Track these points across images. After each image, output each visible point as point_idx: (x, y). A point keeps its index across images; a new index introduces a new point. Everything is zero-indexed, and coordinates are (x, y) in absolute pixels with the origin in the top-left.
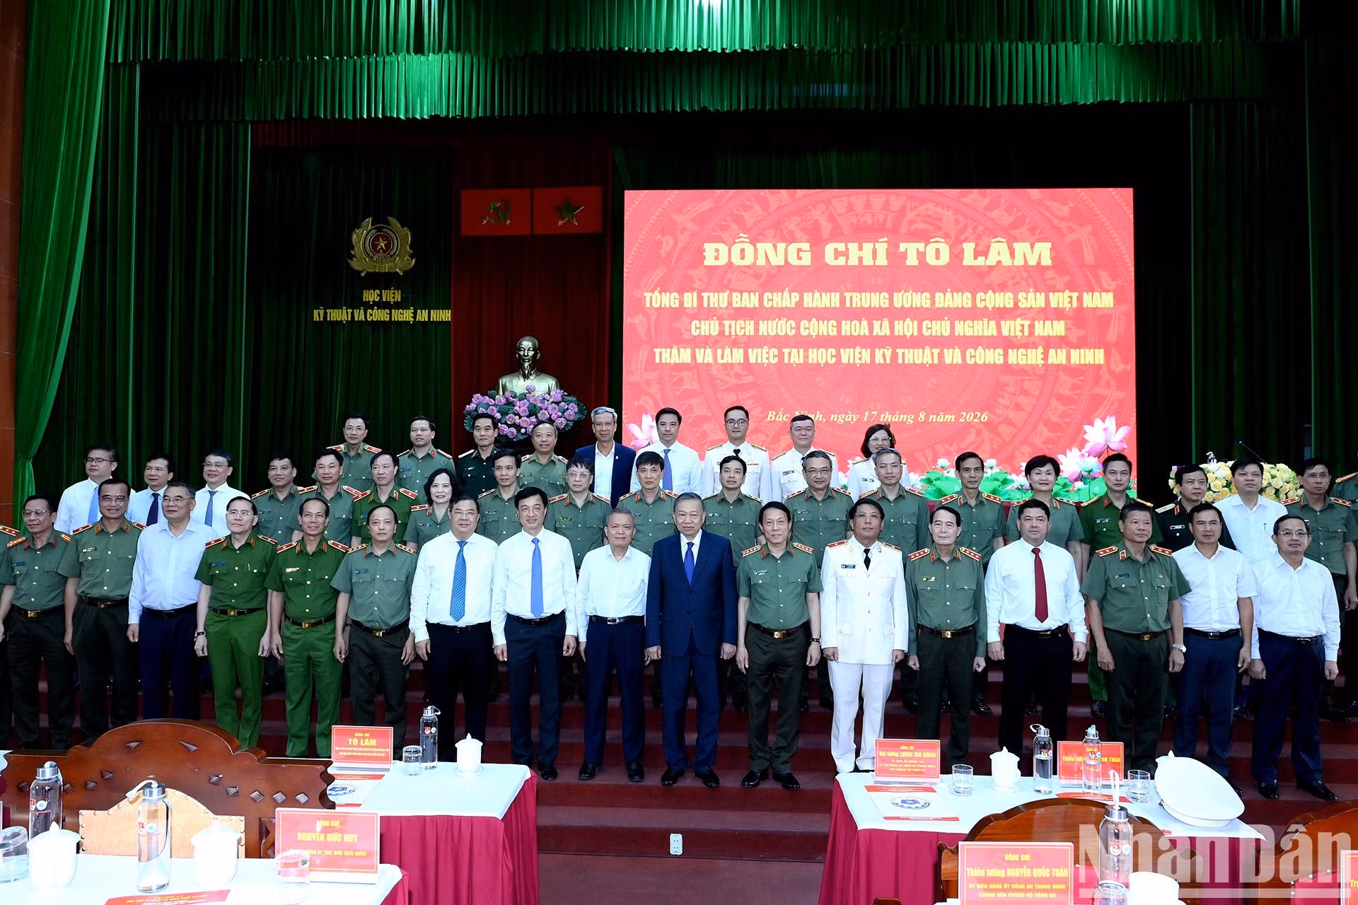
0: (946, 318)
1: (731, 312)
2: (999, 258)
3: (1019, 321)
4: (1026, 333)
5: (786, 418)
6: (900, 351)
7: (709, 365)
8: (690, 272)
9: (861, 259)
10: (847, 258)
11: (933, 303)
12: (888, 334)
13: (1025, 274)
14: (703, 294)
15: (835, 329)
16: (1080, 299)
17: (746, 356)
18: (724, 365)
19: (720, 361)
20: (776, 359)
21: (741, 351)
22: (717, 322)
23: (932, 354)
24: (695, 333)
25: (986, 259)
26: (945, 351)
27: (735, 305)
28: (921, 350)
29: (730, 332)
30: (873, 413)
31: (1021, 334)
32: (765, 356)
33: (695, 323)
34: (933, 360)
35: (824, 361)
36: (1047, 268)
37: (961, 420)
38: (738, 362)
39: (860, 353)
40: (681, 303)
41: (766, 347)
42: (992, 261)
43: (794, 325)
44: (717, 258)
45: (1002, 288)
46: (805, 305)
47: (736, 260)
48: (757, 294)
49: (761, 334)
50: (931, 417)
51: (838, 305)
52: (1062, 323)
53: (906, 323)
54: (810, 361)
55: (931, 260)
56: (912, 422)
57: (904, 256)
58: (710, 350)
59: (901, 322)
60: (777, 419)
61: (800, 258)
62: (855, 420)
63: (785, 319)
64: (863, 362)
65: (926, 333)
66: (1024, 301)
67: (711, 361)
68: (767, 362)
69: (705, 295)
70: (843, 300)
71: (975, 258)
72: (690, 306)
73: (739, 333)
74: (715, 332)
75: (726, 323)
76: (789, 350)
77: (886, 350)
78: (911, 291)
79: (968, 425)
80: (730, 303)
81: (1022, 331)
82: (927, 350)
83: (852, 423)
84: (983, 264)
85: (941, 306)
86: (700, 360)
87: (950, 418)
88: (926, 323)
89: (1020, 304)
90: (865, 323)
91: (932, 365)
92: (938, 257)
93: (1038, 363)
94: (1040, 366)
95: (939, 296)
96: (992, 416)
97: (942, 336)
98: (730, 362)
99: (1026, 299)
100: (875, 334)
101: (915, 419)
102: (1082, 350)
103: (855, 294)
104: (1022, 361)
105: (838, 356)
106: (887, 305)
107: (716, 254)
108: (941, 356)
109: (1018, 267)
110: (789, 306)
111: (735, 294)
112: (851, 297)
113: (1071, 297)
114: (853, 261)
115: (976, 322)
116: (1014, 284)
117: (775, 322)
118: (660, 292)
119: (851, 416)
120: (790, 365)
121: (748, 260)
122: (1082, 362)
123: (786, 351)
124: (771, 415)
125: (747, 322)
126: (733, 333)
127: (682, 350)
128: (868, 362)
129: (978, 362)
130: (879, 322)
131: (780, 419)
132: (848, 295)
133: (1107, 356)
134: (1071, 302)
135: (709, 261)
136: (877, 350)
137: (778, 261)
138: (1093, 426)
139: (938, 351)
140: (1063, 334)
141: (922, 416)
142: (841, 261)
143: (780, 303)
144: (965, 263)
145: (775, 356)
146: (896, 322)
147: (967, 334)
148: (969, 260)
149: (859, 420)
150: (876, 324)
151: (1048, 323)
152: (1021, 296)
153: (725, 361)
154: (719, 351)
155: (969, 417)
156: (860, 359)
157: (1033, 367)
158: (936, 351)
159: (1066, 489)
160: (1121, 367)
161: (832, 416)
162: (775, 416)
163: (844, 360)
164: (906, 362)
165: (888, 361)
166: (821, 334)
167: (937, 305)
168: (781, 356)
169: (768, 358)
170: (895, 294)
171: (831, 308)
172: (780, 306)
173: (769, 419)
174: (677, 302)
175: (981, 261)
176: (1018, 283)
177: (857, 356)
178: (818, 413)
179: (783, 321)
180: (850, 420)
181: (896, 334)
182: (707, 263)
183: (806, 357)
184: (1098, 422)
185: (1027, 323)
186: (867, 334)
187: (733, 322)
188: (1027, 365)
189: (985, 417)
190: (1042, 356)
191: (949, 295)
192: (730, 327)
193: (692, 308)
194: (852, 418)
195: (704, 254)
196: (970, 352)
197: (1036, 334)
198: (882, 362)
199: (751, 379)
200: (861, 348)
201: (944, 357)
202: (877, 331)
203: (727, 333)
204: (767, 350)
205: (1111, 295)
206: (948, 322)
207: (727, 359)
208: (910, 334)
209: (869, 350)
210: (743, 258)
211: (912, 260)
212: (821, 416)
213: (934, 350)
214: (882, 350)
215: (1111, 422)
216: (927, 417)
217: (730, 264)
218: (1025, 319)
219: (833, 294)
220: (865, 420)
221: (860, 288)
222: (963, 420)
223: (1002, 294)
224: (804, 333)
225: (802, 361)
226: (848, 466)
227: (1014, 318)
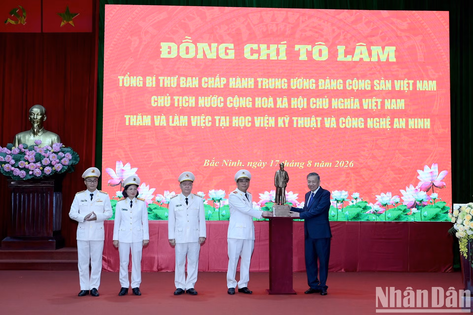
0: (326, 97)
1: (179, 90)
2: (361, 56)
3: (374, 100)
4: (379, 108)
5: (217, 164)
6: (295, 119)
7: (163, 127)
8: (151, 62)
9: (268, 55)
10: (259, 55)
11: (317, 86)
12: (287, 107)
13: (379, 68)
14: (160, 78)
15: (251, 103)
16: (415, 84)
17: (189, 121)
18: (173, 127)
19: (171, 124)
20: (210, 123)
21: (186, 117)
22: (169, 97)
23: (317, 121)
24: (154, 104)
25: (353, 57)
26: (326, 119)
27: (181, 86)
28: (309, 118)
29: (178, 104)
30: (276, 161)
31: (376, 108)
32: (203, 121)
33: (154, 98)
34: (317, 125)
35: (243, 125)
36: (393, 63)
37: (336, 166)
38: (184, 125)
39: (268, 120)
40: (144, 83)
41: (203, 115)
42: (356, 58)
43: (222, 100)
44: (169, 53)
45: (363, 77)
46: (231, 87)
47: (183, 55)
48: (197, 78)
49: (200, 106)
50: (316, 164)
51: (253, 87)
52: (403, 100)
53: (299, 99)
54: (234, 125)
55: (316, 56)
56: (303, 167)
57: (298, 54)
58: (164, 117)
59: (296, 99)
60: (211, 165)
61: (227, 54)
62: (264, 166)
63: (217, 96)
64: (270, 126)
65: (312, 106)
66: (378, 86)
67: (165, 125)
68: (204, 125)
69: (161, 78)
70: (256, 82)
71: (345, 56)
72: (150, 85)
73: (184, 105)
74: (168, 104)
75: (176, 98)
76: (219, 117)
77: (285, 118)
78: (302, 78)
79: (340, 170)
80: (178, 84)
81: (376, 106)
82: (313, 119)
83: (262, 168)
84: (351, 60)
85: (323, 88)
86: (157, 124)
87: (329, 165)
88: (312, 100)
89: (375, 88)
90: (271, 99)
91: (317, 129)
92: (320, 55)
93: (387, 127)
94: (388, 129)
95: (321, 81)
96: (357, 163)
97: (323, 109)
98: (178, 125)
99: (379, 84)
100: (278, 107)
101: (305, 165)
102: (416, 120)
103: (264, 79)
104: (377, 126)
105: (253, 122)
106: (286, 87)
107: (169, 50)
108: (323, 122)
109: (374, 63)
110: (219, 87)
111: (182, 78)
112: (262, 82)
113: (408, 83)
114: (263, 57)
115: (346, 100)
116: (371, 74)
117: (209, 98)
118: (130, 76)
119: (261, 163)
120: (220, 128)
121: (191, 55)
122: (416, 127)
123: (217, 118)
124: (207, 163)
125: (190, 98)
126: (180, 105)
127: (145, 117)
128: (273, 126)
129: (347, 126)
130: (281, 99)
131: (213, 165)
132: (259, 80)
133: (433, 123)
134: (408, 87)
135: (165, 55)
136: (279, 118)
137: (211, 55)
138: (423, 170)
139: (320, 119)
140: (403, 108)
141: (310, 163)
142: (255, 56)
143: (213, 85)
144: (339, 59)
145: (209, 121)
146: (292, 99)
147: (340, 108)
148: (341, 57)
149: (267, 166)
150: (279, 100)
151: (393, 101)
152: (376, 82)
153: (174, 125)
154: (171, 117)
155: (341, 164)
156: (268, 124)
157: (384, 130)
158: (319, 119)
159: (405, 213)
160: (442, 130)
161: (249, 163)
162: (210, 163)
163: (257, 125)
164: (299, 126)
165: (287, 126)
166: (241, 106)
167: (320, 88)
168: (213, 121)
169: (204, 123)
170: (292, 80)
171: (248, 89)
172: (213, 87)
173: (205, 165)
174: (141, 82)
175: (349, 58)
176: (374, 74)
177: (266, 122)
178: (239, 161)
179: (215, 98)
180: (261, 165)
181: (292, 107)
182: (162, 56)
183: (231, 122)
184: (426, 168)
185: (379, 101)
186: (273, 107)
187: (181, 97)
188: (379, 129)
189: (351, 164)
190: (390, 123)
191: (328, 81)
192: (178, 100)
193: (152, 87)
194: (262, 164)
195: (161, 50)
196: (342, 119)
197: (386, 108)
198: (283, 126)
199: (193, 137)
200: (269, 116)
201: (325, 123)
202: (279, 105)
203: (176, 105)
204: (204, 117)
205: (435, 82)
206: (327, 100)
207: (176, 123)
208: (302, 107)
209: (274, 118)
210: (187, 53)
211: (303, 57)
212: (241, 163)
213: (317, 118)
214: (283, 118)
215: (435, 168)
216: (313, 164)
217: (178, 57)
218: (379, 98)
219: (249, 79)
220: (271, 166)
221: (268, 76)
222: (337, 166)
223: (363, 81)
224: (229, 105)
225: (228, 125)
226: (260, 198)
227: (371, 97)
